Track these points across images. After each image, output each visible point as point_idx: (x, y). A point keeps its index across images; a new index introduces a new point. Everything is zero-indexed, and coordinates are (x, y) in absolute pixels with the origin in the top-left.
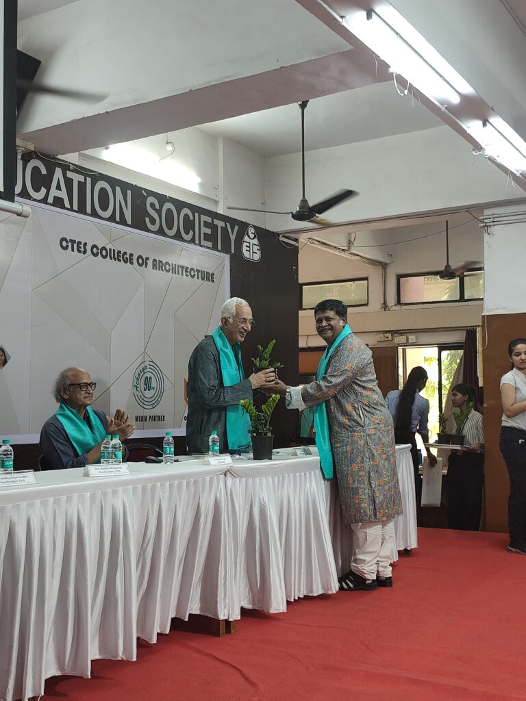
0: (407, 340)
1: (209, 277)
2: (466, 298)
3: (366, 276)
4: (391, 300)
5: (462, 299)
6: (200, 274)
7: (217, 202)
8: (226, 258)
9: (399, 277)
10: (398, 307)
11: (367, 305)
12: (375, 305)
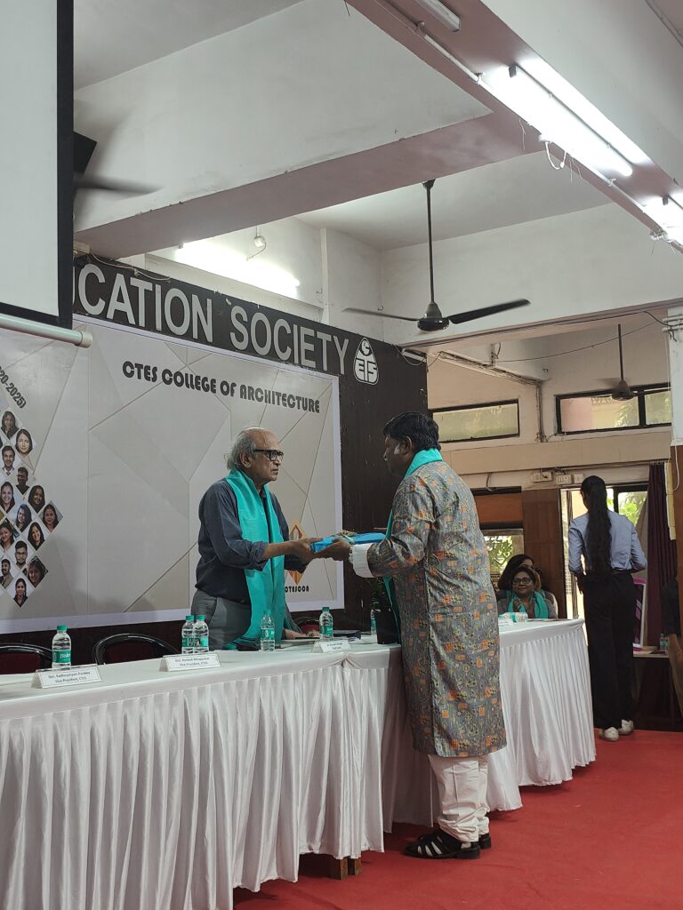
0: (573, 479)
1: (312, 406)
2: (648, 423)
3: (515, 398)
4: (550, 428)
5: (643, 424)
6: (301, 402)
7: (320, 310)
8: (335, 381)
9: (558, 398)
10: (559, 438)
11: (518, 435)
12: (529, 434)
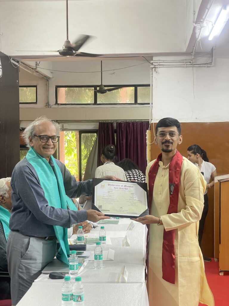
0: (63, 126)
2: (98, 103)
3: (35, 84)
9: (57, 87)
10: (56, 106)
11: (36, 103)
12: (41, 104)
